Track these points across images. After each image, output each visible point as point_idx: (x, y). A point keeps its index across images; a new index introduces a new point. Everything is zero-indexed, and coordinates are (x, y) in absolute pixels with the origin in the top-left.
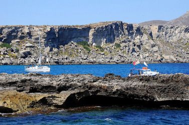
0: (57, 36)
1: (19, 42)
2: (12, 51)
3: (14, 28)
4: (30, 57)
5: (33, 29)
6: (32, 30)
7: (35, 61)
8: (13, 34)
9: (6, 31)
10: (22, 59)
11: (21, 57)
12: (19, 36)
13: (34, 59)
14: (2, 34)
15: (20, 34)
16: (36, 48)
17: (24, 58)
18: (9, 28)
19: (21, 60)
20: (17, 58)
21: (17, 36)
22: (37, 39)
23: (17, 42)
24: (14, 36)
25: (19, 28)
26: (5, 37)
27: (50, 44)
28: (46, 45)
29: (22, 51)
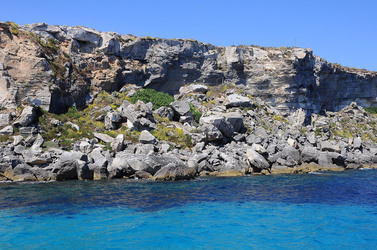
0: (318, 83)
1: (205, 92)
2: (176, 117)
3: (188, 46)
4: (243, 140)
5: (252, 53)
6: (246, 57)
7: (265, 155)
8: (185, 66)
9: (159, 51)
10: (211, 147)
11: (207, 141)
12: (205, 74)
13: (258, 147)
14: (144, 62)
15: (210, 68)
16: (262, 112)
17: (220, 143)
18: (171, 43)
19: (205, 153)
20: (189, 143)
21: (199, 74)
22: (264, 84)
23: (198, 90)
24: (188, 71)
25: (207, 48)
26: (154, 72)
27: (304, 102)
28: (293, 104)
29: (213, 118)
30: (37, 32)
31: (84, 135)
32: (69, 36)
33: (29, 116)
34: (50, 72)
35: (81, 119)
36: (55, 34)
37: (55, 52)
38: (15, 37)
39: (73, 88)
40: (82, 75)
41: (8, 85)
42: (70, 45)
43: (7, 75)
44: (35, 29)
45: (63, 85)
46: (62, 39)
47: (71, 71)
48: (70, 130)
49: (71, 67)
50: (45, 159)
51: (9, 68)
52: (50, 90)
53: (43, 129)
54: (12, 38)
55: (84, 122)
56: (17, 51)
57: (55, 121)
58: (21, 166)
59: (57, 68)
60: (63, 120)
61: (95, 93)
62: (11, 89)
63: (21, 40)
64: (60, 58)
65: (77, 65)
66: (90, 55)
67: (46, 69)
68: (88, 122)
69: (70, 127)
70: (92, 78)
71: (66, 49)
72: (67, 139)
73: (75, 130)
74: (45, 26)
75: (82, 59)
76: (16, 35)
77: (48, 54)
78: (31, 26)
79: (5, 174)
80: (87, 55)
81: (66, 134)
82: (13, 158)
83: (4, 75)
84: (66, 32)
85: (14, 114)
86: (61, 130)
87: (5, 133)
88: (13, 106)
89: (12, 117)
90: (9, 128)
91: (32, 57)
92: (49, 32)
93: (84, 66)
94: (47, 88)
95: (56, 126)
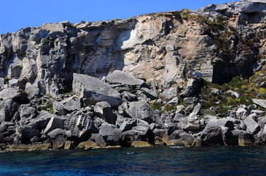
30: (208, 13)
31: (243, 102)
32: (237, 10)
33: (190, 88)
34: (213, 47)
35: (243, 87)
36: (223, 12)
37: (222, 28)
38: (184, 21)
39: (238, 58)
40: (248, 45)
41: (178, 63)
42: (237, 19)
43: (177, 54)
44: (205, 10)
45: (227, 57)
46: (230, 15)
47: (235, 44)
48: (229, 98)
49: (237, 40)
50: (198, 126)
51: (179, 48)
52: (212, 63)
53: (204, 98)
54: (182, 23)
55: (246, 89)
56: (185, 33)
57: (216, 91)
58: (177, 132)
59: (222, 42)
60: (224, 89)
61: (263, 60)
62: (180, 65)
63: (190, 22)
64: (226, 32)
65: (244, 36)
66: (259, 25)
67: (209, 45)
68: (250, 89)
69: (229, 94)
70: (260, 47)
71: (233, 23)
72: (224, 107)
73: (234, 97)
74: (214, 6)
75: (249, 30)
76: (186, 19)
77: (214, 31)
78: (202, 9)
79: (163, 139)
80: (255, 25)
81: (224, 101)
82: (171, 125)
83: (175, 54)
84: (233, 8)
85: (181, 87)
86: (220, 98)
87: (172, 103)
88: (181, 80)
89: (179, 90)
90: (176, 100)
91: (196, 36)
92: (218, 11)
93: (252, 36)
94: (209, 62)
95: (215, 95)
